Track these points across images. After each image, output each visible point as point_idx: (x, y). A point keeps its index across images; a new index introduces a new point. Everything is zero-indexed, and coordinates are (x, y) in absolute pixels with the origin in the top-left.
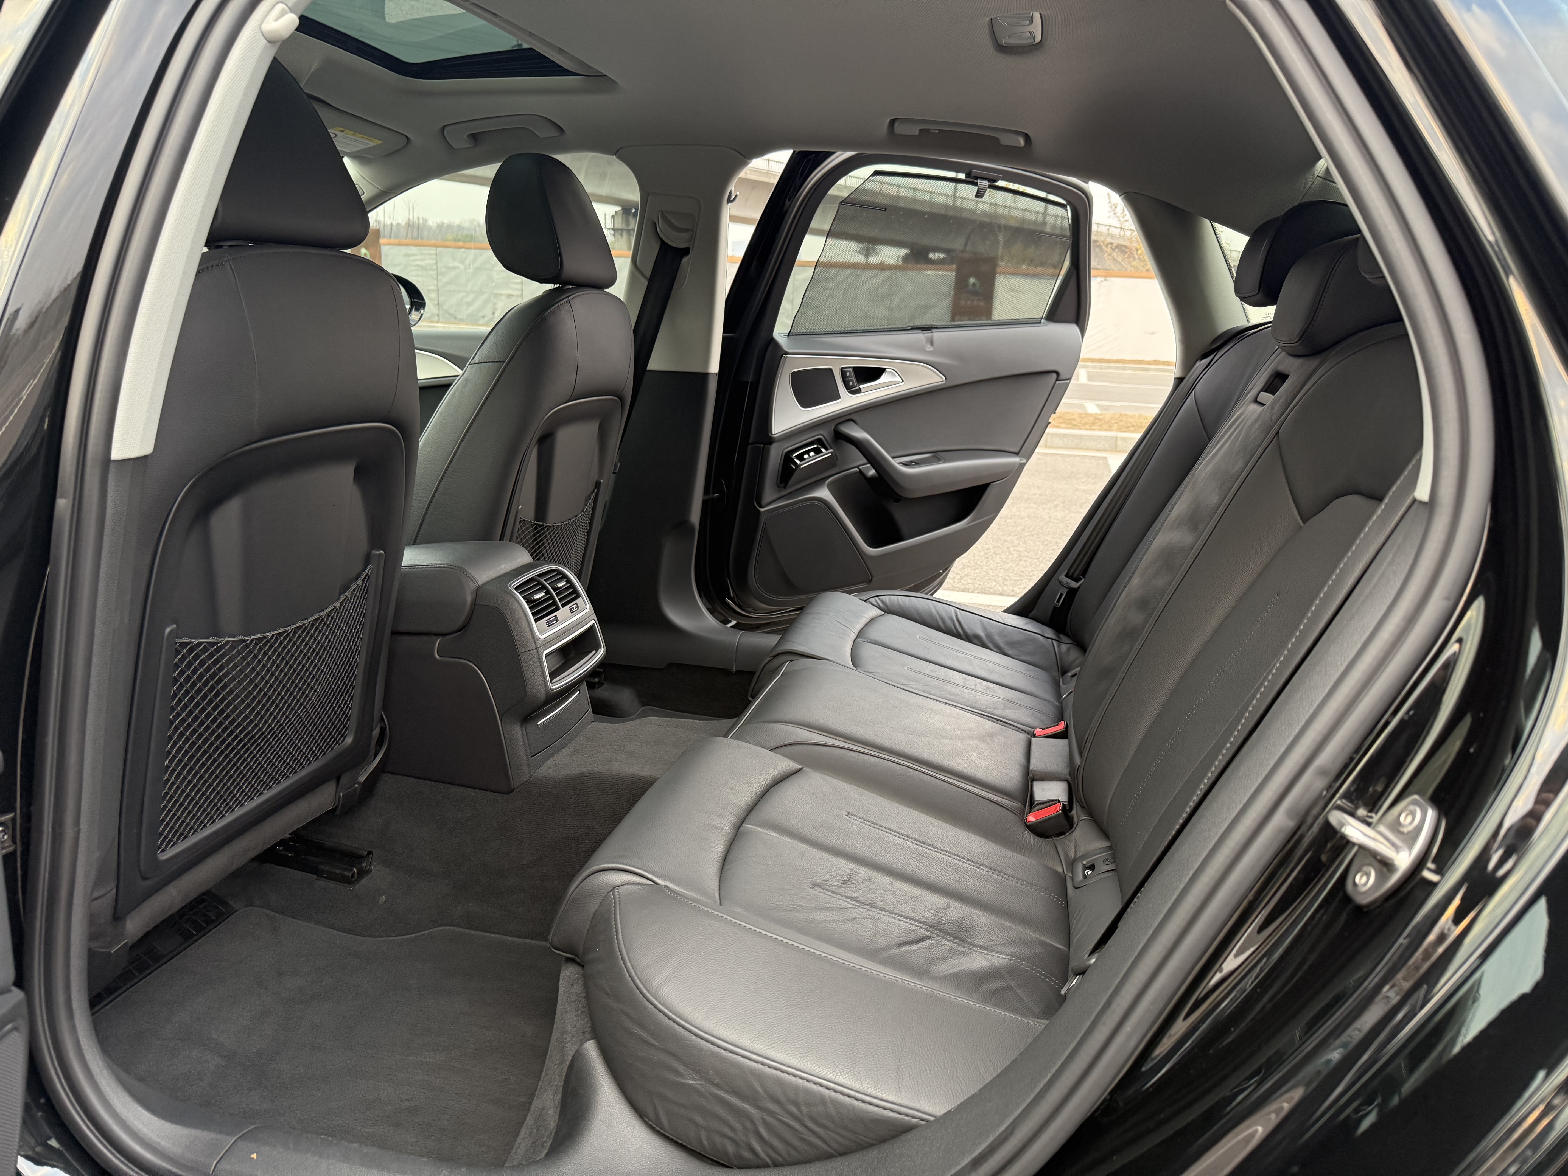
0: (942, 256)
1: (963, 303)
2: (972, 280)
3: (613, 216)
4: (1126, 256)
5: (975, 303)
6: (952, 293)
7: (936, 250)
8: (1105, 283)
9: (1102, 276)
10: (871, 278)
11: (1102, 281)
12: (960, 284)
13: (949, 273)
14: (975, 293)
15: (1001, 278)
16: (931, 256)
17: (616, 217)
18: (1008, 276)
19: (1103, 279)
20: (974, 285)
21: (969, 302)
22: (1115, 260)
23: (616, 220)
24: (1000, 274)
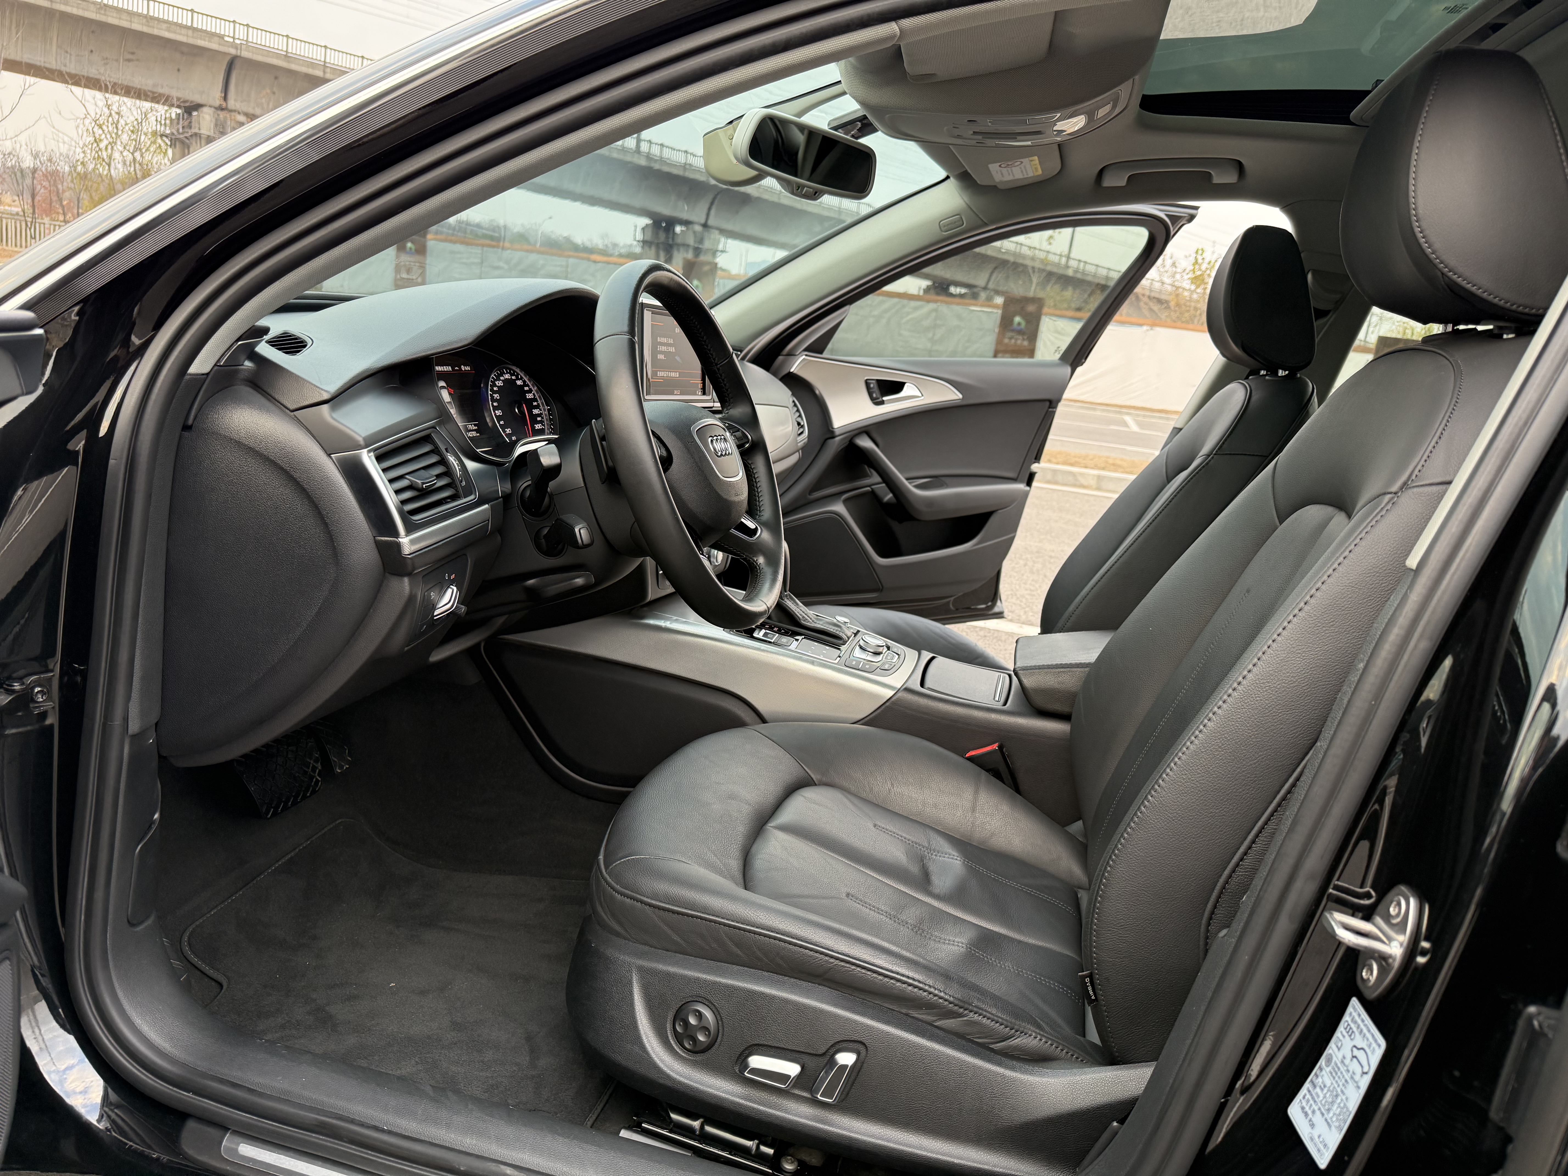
0: (963, 291)
1: (1006, 341)
2: (1017, 319)
3: (643, 229)
4: (1163, 307)
5: (1019, 342)
6: (997, 330)
7: (957, 284)
8: (1151, 332)
9: (1148, 325)
10: (916, 309)
11: (1148, 330)
12: (1006, 323)
13: (995, 311)
14: (1020, 332)
15: (1047, 320)
16: (953, 290)
17: (646, 230)
18: (1054, 318)
19: (1148, 328)
20: (1019, 324)
21: (1013, 341)
22: (1151, 310)
23: (646, 232)
24: (1046, 314)
